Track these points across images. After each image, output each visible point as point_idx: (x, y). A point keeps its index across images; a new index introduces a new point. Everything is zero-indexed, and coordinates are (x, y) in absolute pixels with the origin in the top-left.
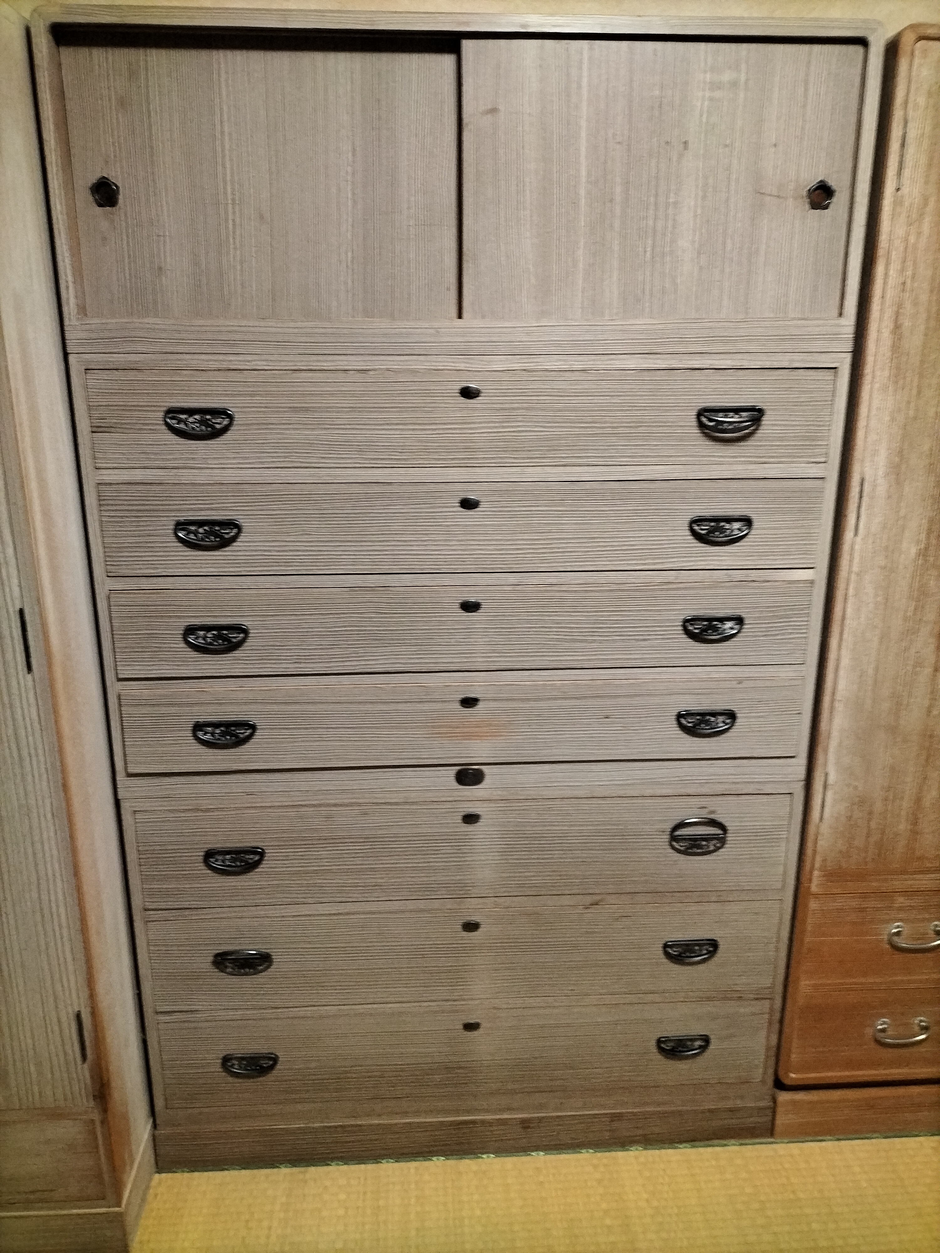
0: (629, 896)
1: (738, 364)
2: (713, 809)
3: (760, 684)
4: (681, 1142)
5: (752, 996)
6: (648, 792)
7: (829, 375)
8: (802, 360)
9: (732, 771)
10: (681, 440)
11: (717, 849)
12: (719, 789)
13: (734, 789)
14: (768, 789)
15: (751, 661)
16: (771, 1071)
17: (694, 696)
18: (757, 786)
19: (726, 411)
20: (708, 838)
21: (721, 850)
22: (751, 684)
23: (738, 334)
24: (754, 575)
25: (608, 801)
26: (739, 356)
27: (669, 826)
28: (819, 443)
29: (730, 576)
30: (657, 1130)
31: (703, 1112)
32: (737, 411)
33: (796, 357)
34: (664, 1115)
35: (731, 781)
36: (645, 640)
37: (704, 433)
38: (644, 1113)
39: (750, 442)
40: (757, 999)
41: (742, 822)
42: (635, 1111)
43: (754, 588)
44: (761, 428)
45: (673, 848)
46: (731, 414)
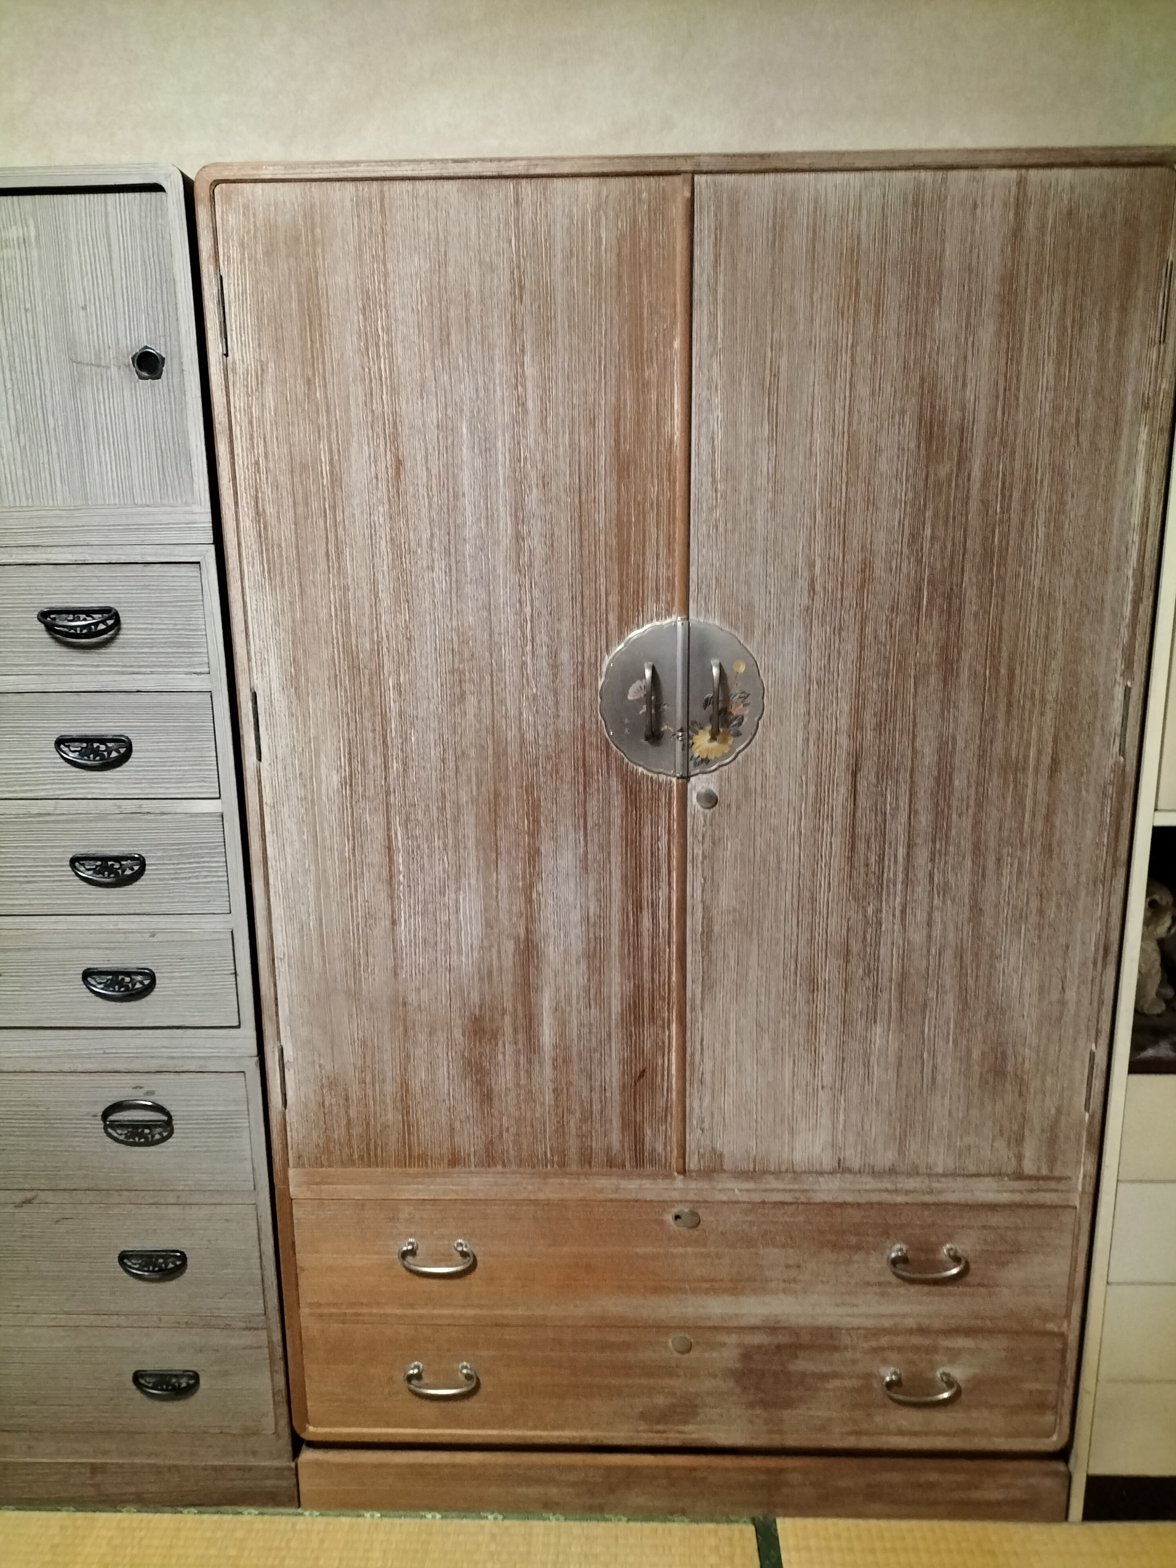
0: (66, 1194)
1: (80, 558)
2: (149, 1089)
3: (177, 937)
4: (186, 1506)
5: (243, 1325)
6: (66, 1067)
7: (192, 571)
8: (156, 555)
9: (166, 1043)
10: (29, 646)
11: (164, 1139)
12: (154, 1065)
13: (171, 1065)
14: (212, 1066)
15: (164, 909)
16: (284, 1422)
17: (100, 952)
18: (202, 1062)
19: (75, 612)
20: (150, 1125)
21: (170, 1140)
22: (169, 937)
23: (74, 524)
24: (147, 805)
25: (22, 1077)
26: (79, 549)
27: (100, 1109)
28: (196, 650)
29: (119, 807)
30: (153, 1488)
31: (205, 1468)
32: (89, 612)
33: (150, 549)
34: (158, 1470)
35: (165, 1055)
36: (28, 882)
37: (54, 638)
38: (132, 1465)
39: (112, 649)
40: (250, 1329)
41: (188, 1106)
42: (120, 1461)
43: (149, 821)
44: (121, 632)
45: (109, 1135)
46: (82, 616)
